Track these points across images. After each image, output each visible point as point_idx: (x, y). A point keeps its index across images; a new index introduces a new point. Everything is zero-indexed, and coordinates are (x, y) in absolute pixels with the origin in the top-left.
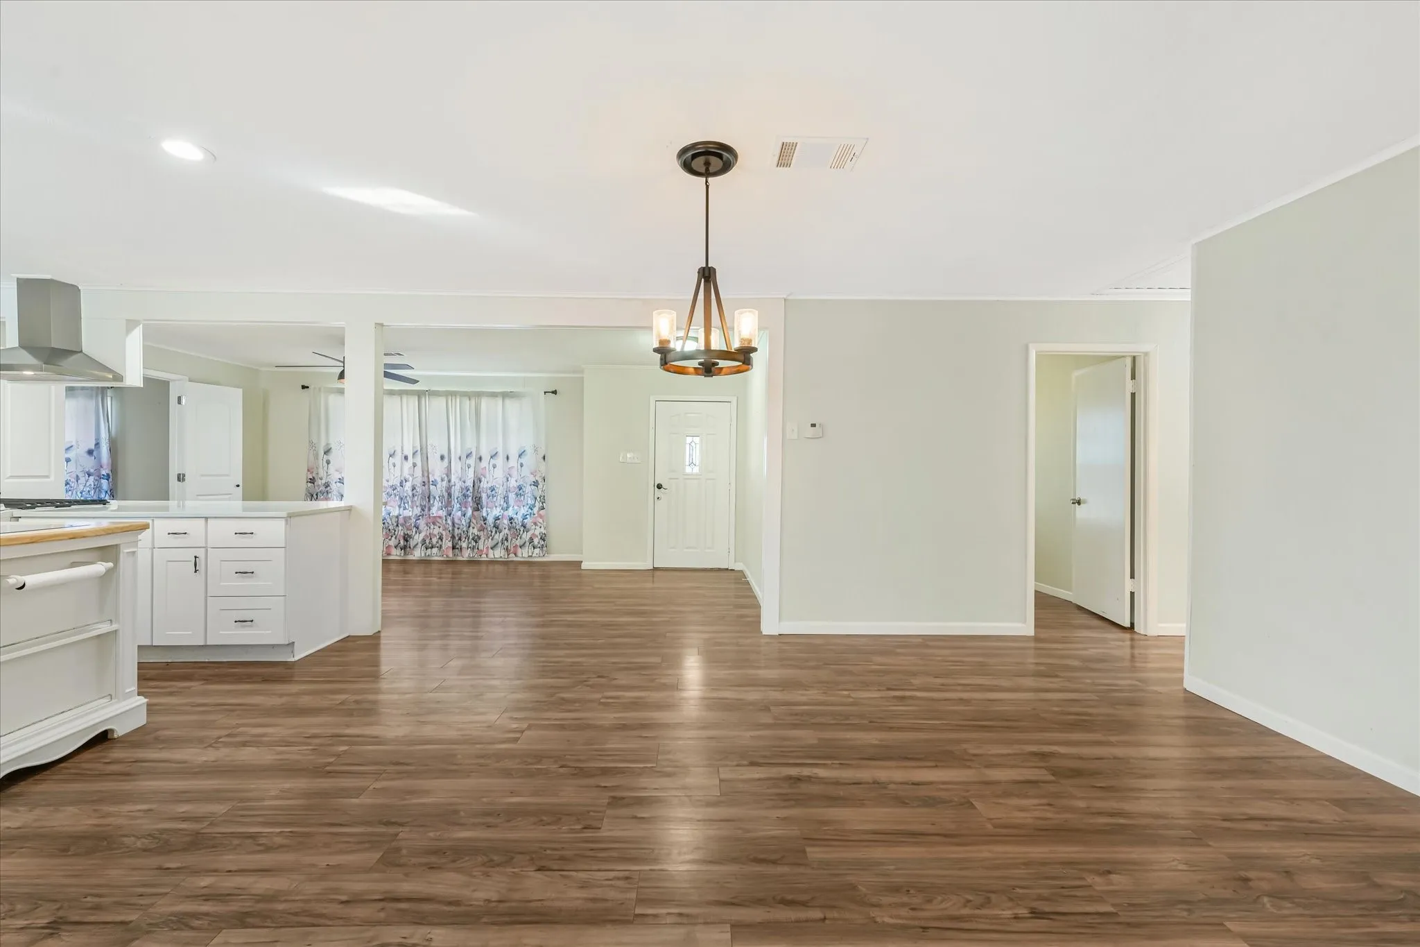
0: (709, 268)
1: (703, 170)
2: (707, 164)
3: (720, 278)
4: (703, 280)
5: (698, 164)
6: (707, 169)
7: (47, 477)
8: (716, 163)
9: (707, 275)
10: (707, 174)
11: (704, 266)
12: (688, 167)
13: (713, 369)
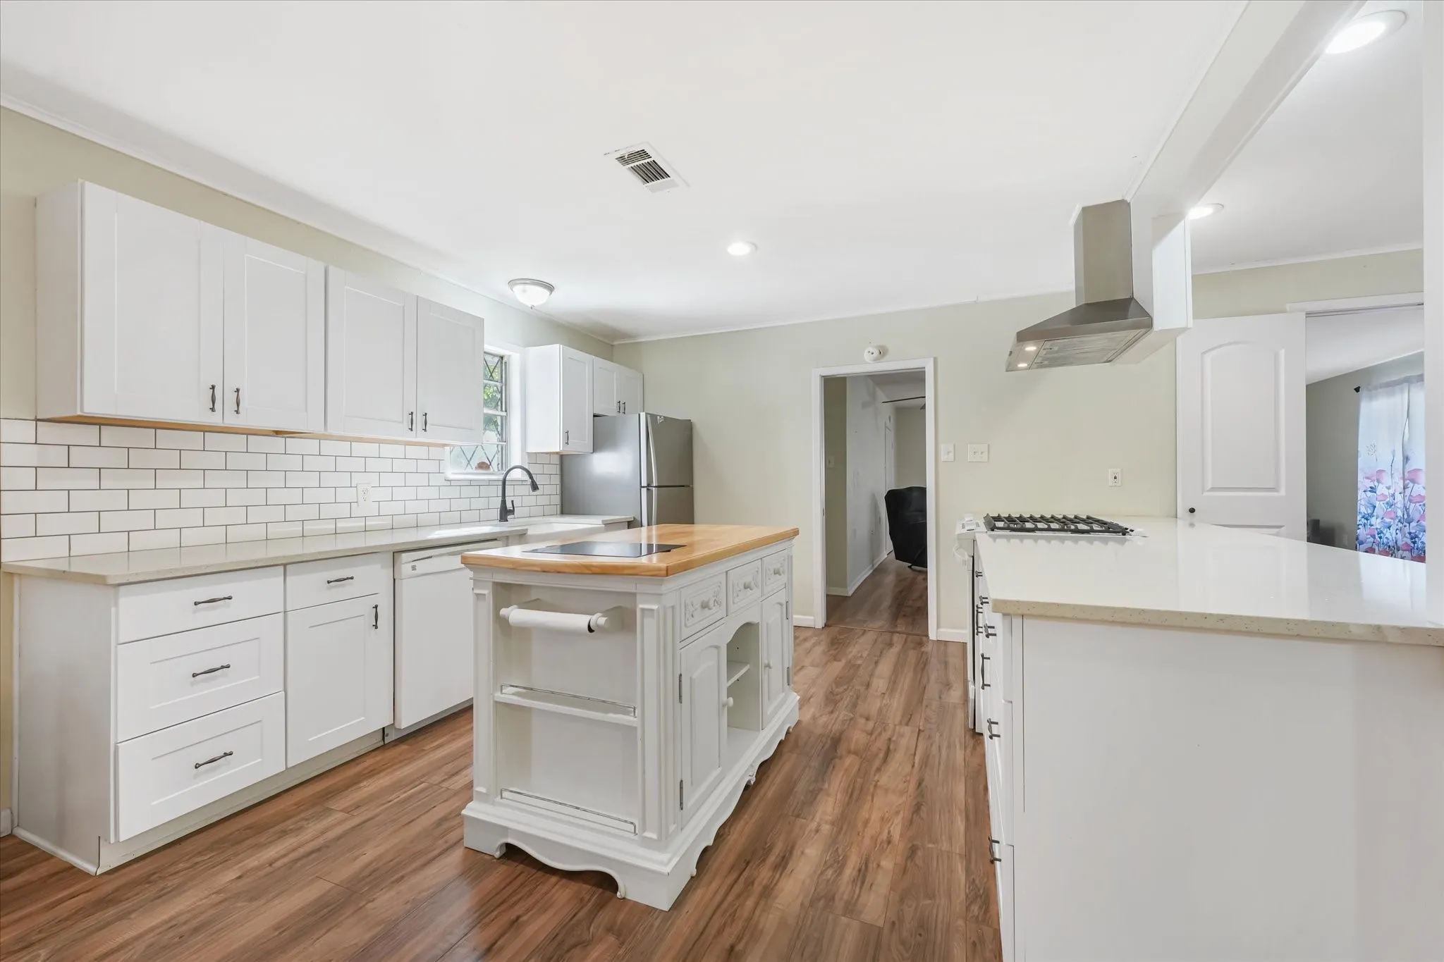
7: (1274, 489)
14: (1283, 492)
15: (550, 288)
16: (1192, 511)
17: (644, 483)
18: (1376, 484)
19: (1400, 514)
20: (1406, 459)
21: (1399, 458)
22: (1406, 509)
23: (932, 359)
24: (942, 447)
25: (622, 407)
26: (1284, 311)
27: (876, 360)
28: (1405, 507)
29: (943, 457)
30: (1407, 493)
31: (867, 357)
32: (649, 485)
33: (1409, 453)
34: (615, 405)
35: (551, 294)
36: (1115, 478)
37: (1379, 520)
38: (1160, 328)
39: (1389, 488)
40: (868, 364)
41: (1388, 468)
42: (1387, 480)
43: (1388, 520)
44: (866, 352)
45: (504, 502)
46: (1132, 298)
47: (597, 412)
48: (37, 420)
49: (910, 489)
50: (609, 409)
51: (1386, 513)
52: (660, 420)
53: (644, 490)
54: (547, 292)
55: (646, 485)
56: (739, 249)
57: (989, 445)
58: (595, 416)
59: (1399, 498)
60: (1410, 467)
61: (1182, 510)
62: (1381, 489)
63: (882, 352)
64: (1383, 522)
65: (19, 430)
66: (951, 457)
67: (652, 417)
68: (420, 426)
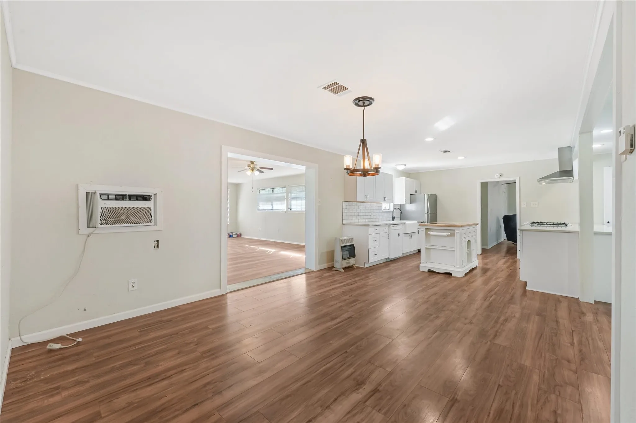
0: (364, 139)
1: (363, 105)
2: (364, 103)
3: (368, 143)
4: (362, 143)
5: (361, 103)
6: (364, 105)
8: (367, 103)
9: (363, 142)
10: (364, 106)
11: (363, 139)
12: (357, 105)
13: (366, 174)
17: (426, 212)
23: (518, 178)
24: (522, 203)
25: (416, 191)
27: (499, 177)
29: (522, 206)
31: (496, 177)
32: (428, 213)
38: (574, 179)
40: (496, 178)
44: (496, 175)
45: (393, 216)
46: (572, 170)
47: (411, 193)
48: (345, 201)
49: (512, 215)
50: (413, 193)
52: (430, 195)
53: (426, 214)
54: (404, 166)
57: (538, 202)
58: (411, 194)
61: (605, 222)
63: (501, 175)
65: (344, 203)
66: (525, 206)
67: (428, 195)
68: (385, 200)
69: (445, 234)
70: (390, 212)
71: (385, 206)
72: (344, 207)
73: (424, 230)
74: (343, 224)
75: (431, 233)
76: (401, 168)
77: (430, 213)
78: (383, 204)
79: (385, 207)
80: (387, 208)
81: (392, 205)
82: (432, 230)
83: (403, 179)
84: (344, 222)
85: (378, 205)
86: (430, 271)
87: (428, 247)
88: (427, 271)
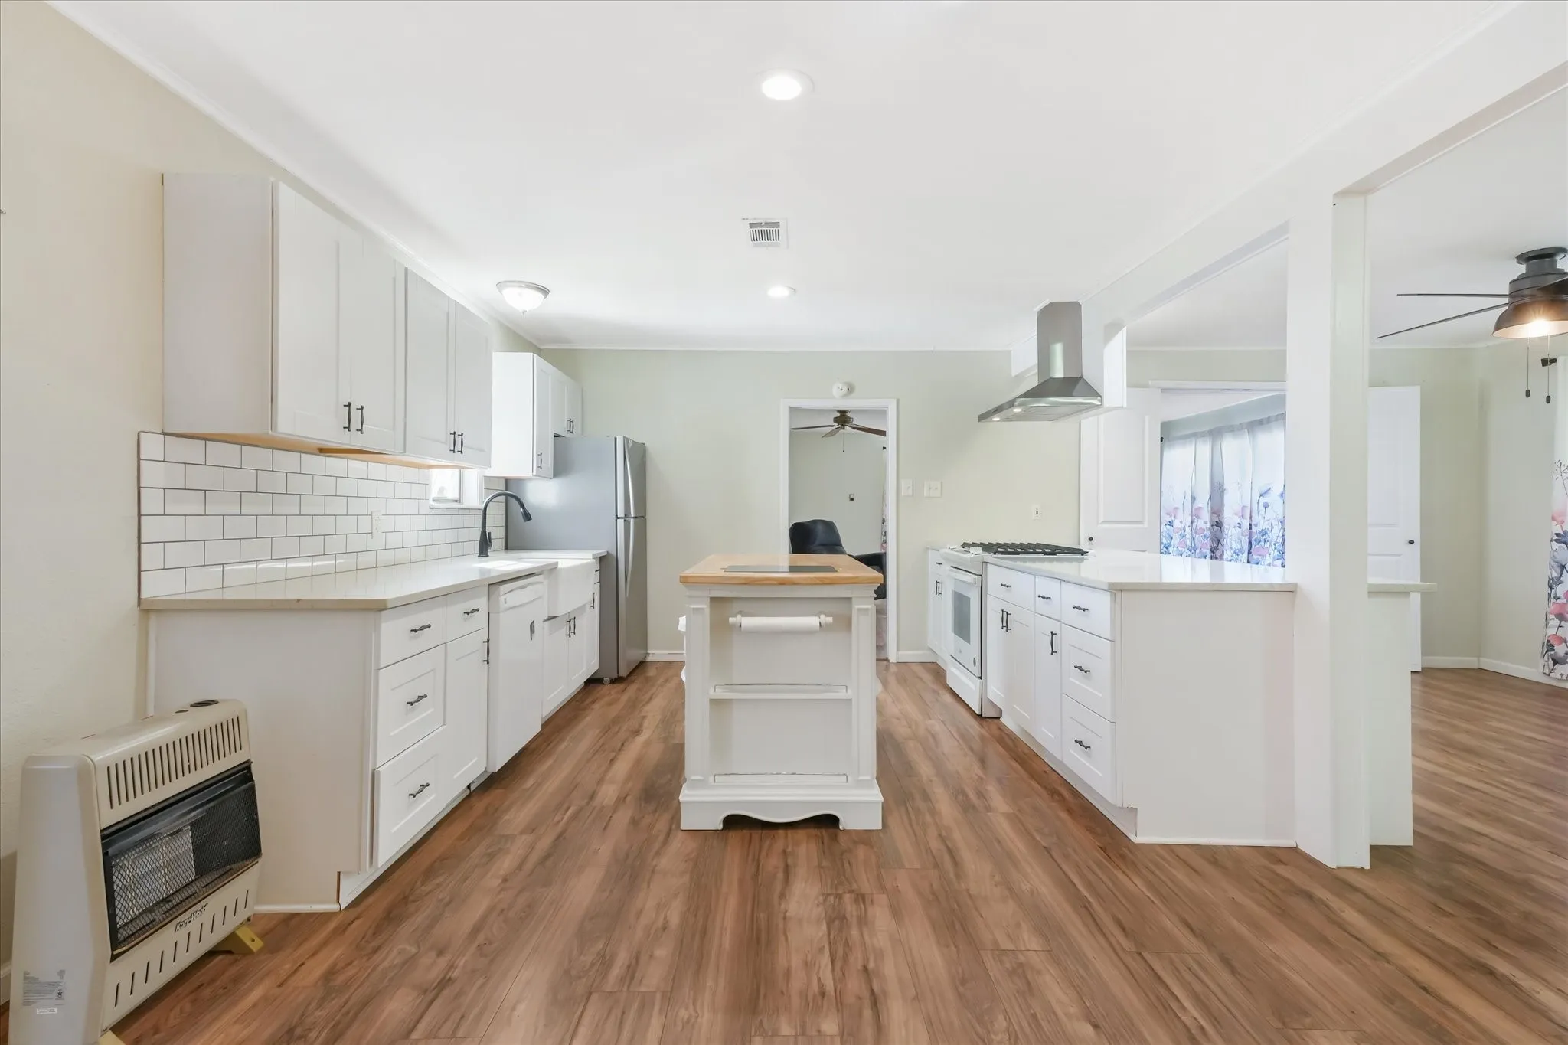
7: (1141, 522)
14: (1146, 525)
15: (545, 291)
16: (1091, 539)
17: (621, 514)
18: (1173, 518)
19: (1189, 543)
20: (1193, 499)
21: (1189, 498)
22: (1193, 539)
23: (895, 400)
24: (903, 483)
25: (570, 426)
26: (1146, 386)
27: (845, 396)
28: (1192, 537)
29: (903, 492)
30: (1194, 526)
31: (836, 392)
32: (626, 516)
33: (1194, 494)
34: (566, 424)
35: (545, 297)
36: (1037, 512)
37: (1175, 549)
38: (1108, 405)
39: (1181, 522)
40: (836, 400)
41: (1181, 507)
42: (1180, 513)
43: (1180, 549)
44: (835, 388)
45: (483, 534)
46: (1081, 377)
47: (559, 433)
48: (165, 434)
49: (814, 522)
50: (567, 430)
51: (1180, 543)
52: (630, 444)
53: (621, 522)
54: (540, 295)
55: (623, 516)
56: (779, 292)
57: (942, 483)
58: (556, 437)
59: (1188, 530)
60: (1196, 506)
61: (1084, 539)
62: (1177, 524)
63: (851, 389)
64: (1177, 550)
65: (153, 446)
66: (910, 492)
67: (626, 440)
68: (458, 447)
69: (813, 621)
70: (468, 512)
71: (443, 482)
72: (152, 474)
73: (705, 606)
74: (147, 610)
75: (748, 622)
76: (523, 303)
77: (635, 518)
78: (434, 472)
79: (441, 490)
80: (452, 493)
81: (473, 479)
82: (737, 606)
83: (526, 361)
84: (157, 587)
85: (410, 473)
86: (733, 822)
87: (721, 694)
88: (721, 827)
